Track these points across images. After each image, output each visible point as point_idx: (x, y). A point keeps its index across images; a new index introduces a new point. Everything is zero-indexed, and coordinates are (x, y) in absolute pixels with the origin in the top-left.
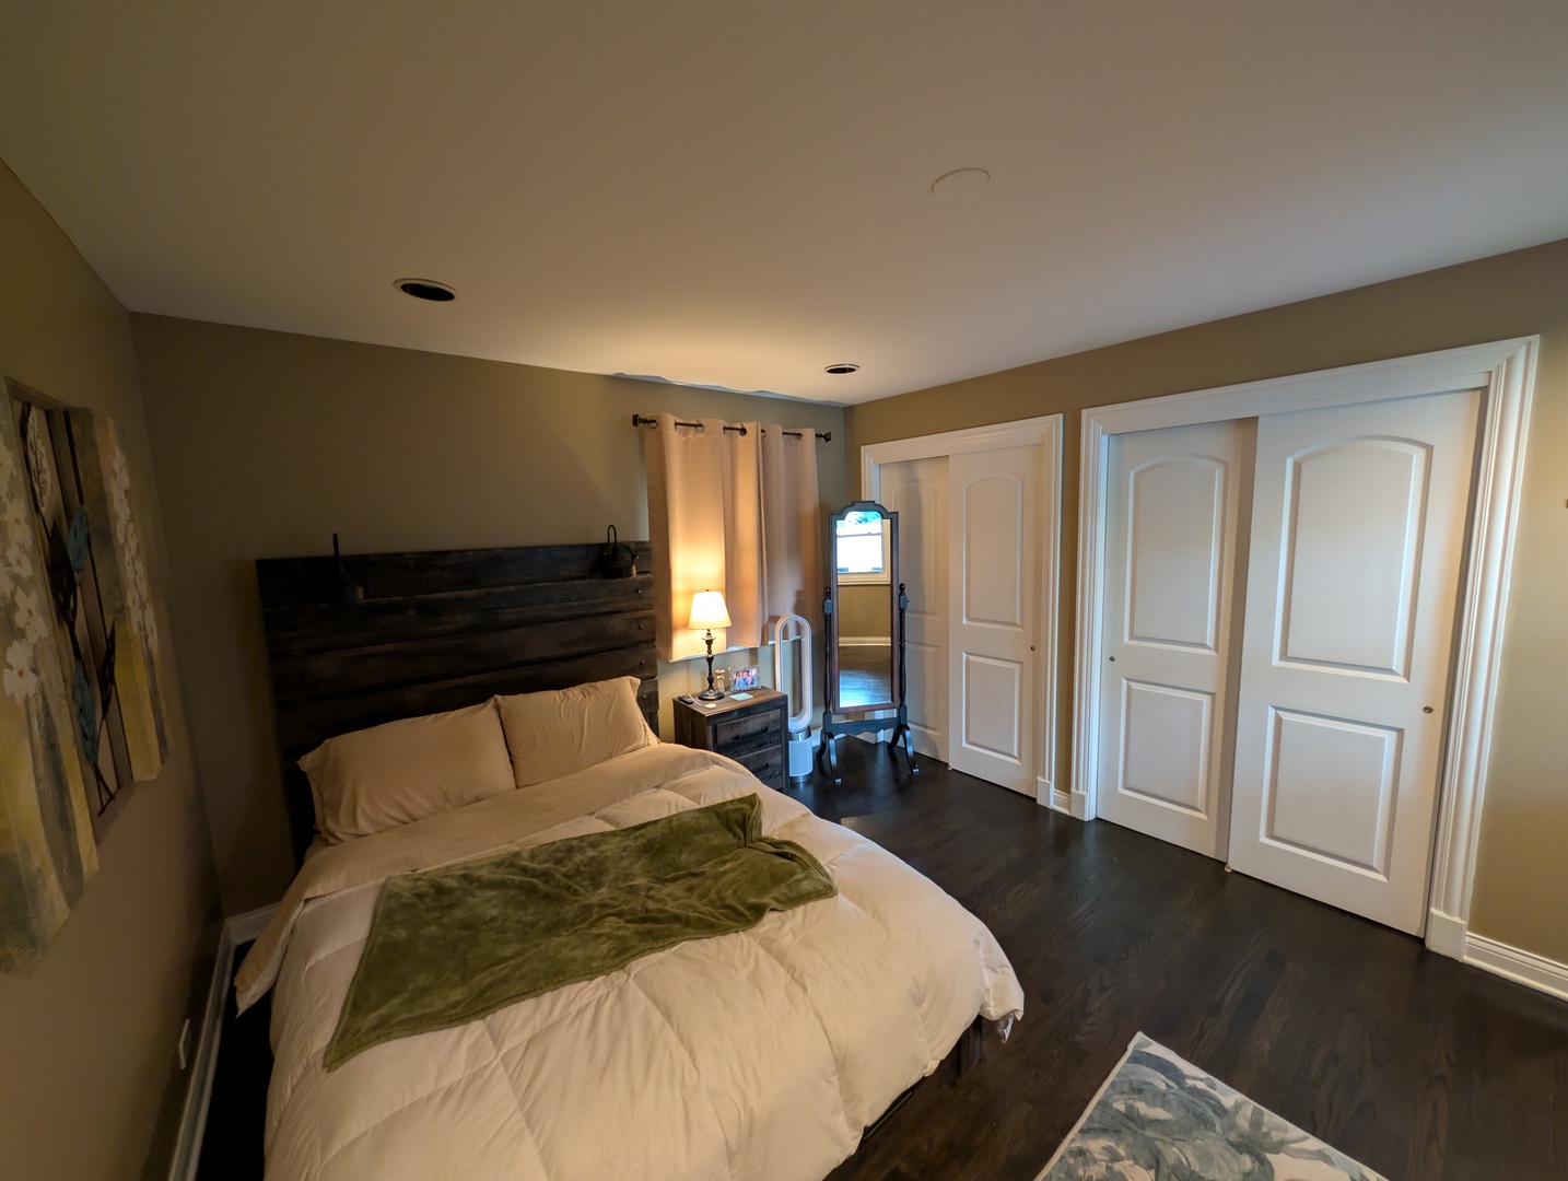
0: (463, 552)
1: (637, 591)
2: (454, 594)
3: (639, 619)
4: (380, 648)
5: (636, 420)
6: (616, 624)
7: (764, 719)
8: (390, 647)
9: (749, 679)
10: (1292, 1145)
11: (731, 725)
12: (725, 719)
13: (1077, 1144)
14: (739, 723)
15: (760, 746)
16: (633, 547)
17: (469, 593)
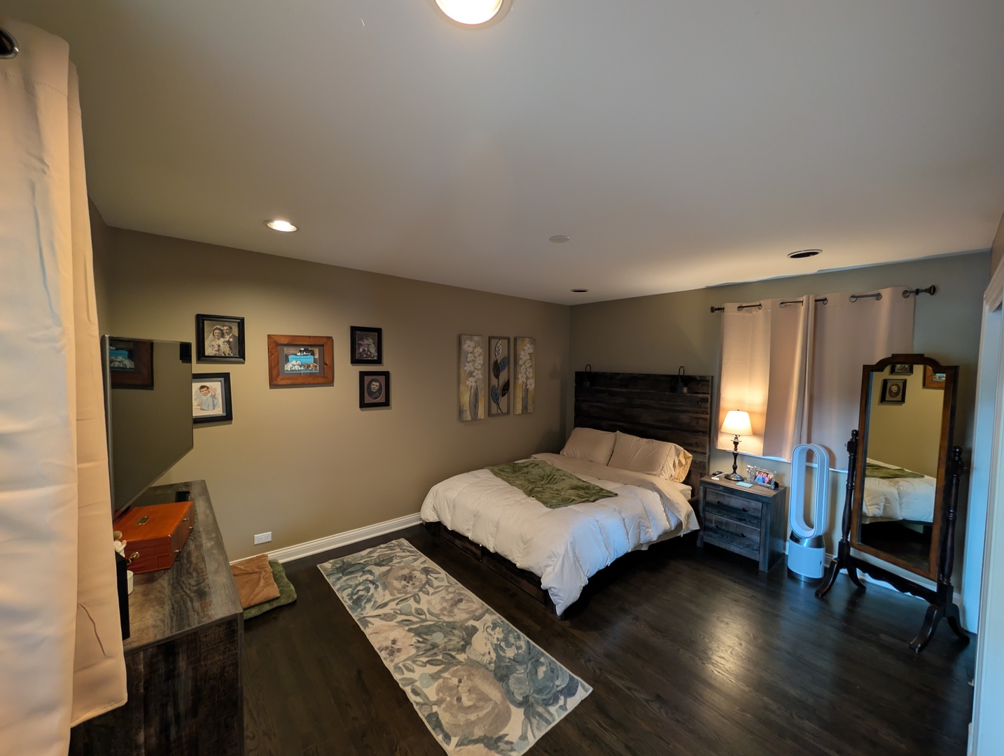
0: (624, 374)
1: (698, 403)
2: (619, 390)
3: (697, 418)
4: (596, 404)
5: (713, 310)
6: (685, 418)
7: (746, 503)
8: (599, 404)
9: (767, 480)
10: (529, 725)
11: (717, 494)
12: (713, 487)
13: (522, 638)
14: (724, 495)
15: (740, 520)
16: (698, 379)
17: (624, 390)
